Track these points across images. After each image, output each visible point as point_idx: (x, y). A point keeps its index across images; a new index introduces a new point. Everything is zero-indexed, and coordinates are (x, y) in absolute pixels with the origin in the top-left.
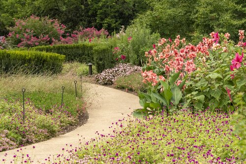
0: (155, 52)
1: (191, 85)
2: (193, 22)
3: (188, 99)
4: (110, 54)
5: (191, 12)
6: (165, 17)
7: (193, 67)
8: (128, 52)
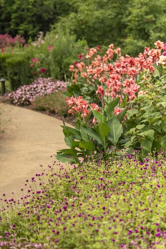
0: (83, 66)
1: (135, 115)
2: (125, 26)
3: (132, 135)
4: (26, 67)
5: (122, 14)
6: (92, 21)
7: (135, 88)
8: (49, 64)
